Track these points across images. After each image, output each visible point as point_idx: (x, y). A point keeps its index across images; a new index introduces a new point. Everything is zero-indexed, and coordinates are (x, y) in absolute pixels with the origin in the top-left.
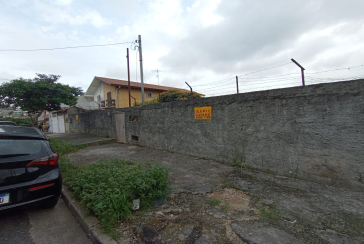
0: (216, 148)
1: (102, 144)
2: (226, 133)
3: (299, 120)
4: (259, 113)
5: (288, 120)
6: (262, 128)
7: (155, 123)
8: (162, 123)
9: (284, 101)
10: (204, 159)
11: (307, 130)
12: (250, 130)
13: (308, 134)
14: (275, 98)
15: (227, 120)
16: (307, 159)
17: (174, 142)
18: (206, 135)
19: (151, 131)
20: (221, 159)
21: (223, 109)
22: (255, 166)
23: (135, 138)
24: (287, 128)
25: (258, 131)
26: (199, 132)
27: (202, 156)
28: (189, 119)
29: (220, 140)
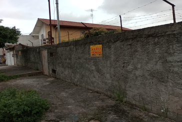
0: (106, 83)
1: (30, 75)
2: (112, 69)
3: (170, 59)
4: (136, 51)
5: (160, 58)
6: (139, 66)
7: (66, 59)
8: (70, 59)
9: (156, 40)
10: (97, 92)
11: (176, 69)
12: (130, 67)
13: (177, 73)
14: (149, 36)
15: (113, 57)
16: (176, 99)
17: (78, 76)
18: (98, 71)
19: (63, 67)
20: (109, 93)
21: (110, 48)
22: (134, 102)
23: (54, 71)
24: (159, 67)
25: (136, 69)
26: (94, 68)
27: (97, 89)
28: (87, 56)
29: (108, 76)
